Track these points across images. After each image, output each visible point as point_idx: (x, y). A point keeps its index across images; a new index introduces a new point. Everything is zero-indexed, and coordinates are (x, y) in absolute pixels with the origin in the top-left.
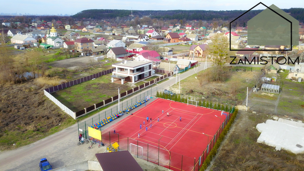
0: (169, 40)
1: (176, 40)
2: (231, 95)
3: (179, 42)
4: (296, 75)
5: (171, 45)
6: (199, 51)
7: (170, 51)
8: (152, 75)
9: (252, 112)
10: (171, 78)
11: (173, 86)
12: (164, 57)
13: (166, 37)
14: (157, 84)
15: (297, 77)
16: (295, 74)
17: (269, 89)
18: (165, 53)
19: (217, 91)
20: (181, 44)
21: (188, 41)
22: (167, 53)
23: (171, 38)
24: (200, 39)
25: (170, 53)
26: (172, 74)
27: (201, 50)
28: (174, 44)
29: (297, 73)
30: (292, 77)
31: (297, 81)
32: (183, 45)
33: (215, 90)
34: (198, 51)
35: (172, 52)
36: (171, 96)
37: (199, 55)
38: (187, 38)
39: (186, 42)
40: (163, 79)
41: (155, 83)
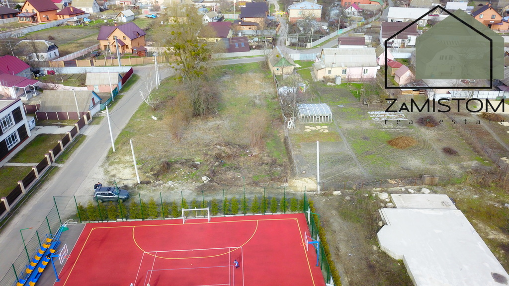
0: (34, 17)
1: (51, 15)
2: (256, 151)
3: (60, 19)
5: (43, 28)
6: (122, 39)
7: (51, 48)
8: (31, 135)
10: (90, 131)
11: (108, 158)
12: (42, 69)
13: (24, 11)
14: (60, 165)
16: (327, 69)
18: (40, 54)
19: (223, 148)
20: (67, 24)
21: (80, 16)
22: (46, 55)
23: (36, 11)
25: (52, 52)
26: (88, 118)
27: (127, 37)
28: (49, 24)
32: (72, 27)
33: (218, 147)
34: (120, 41)
35: (57, 51)
37: (123, 49)
38: (75, 9)
39: (75, 18)
40: (69, 143)
41: (52, 162)
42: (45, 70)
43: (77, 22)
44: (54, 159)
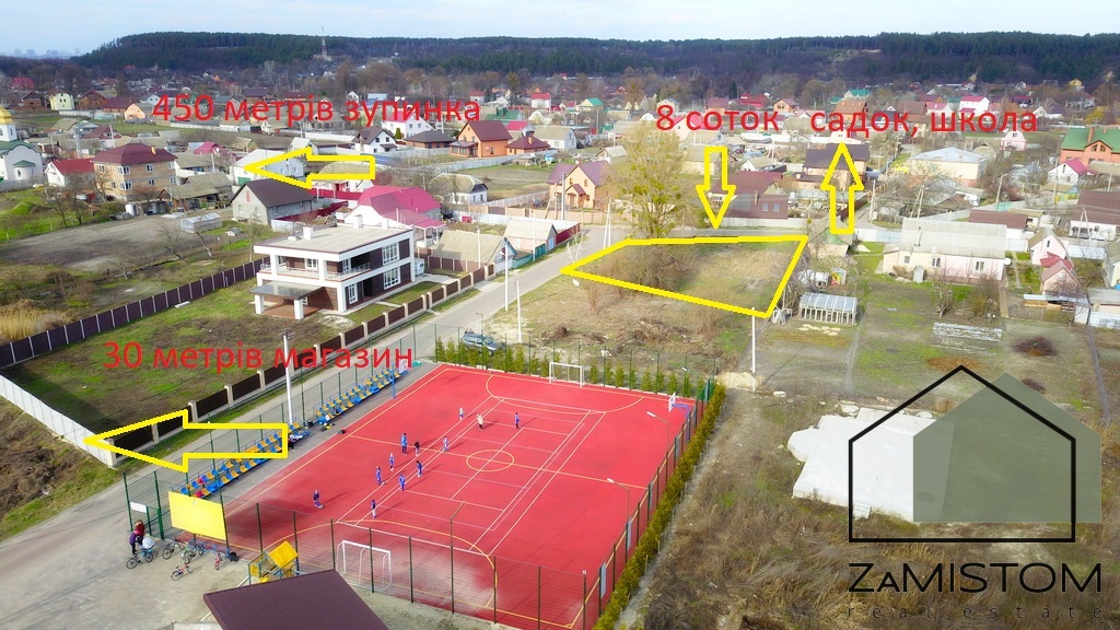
0: (472, 149)
1: (498, 147)
2: (698, 339)
3: (510, 155)
4: (907, 259)
5: (481, 165)
6: (582, 185)
7: (478, 188)
8: (414, 280)
9: (772, 394)
10: (486, 288)
11: (496, 315)
12: (456, 212)
13: (461, 138)
14: (437, 313)
15: (909, 267)
16: (903, 254)
17: (824, 312)
18: (460, 195)
19: (649, 326)
20: (518, 163)
21: (540, 153)
22: (467, 197)
23: (477, 140)
24: (582, 142)
25: (478, 195)
26: (491, 272)
27: (589, 182)
28: (491, 161)
29: (908, 254)
30: (895, 268)
31: (912, 279)
32: (523, 167)
33: (643, 323)
34: (577, 187)
35: (484, 193)
36: (490, 353)
37: (581, 201)
38: (536, 141)
39: (533, 155)
40: (456, 293)
41: (428, 308)
42: (460, 215)
43: (533, 160)
44: (431, 305)
